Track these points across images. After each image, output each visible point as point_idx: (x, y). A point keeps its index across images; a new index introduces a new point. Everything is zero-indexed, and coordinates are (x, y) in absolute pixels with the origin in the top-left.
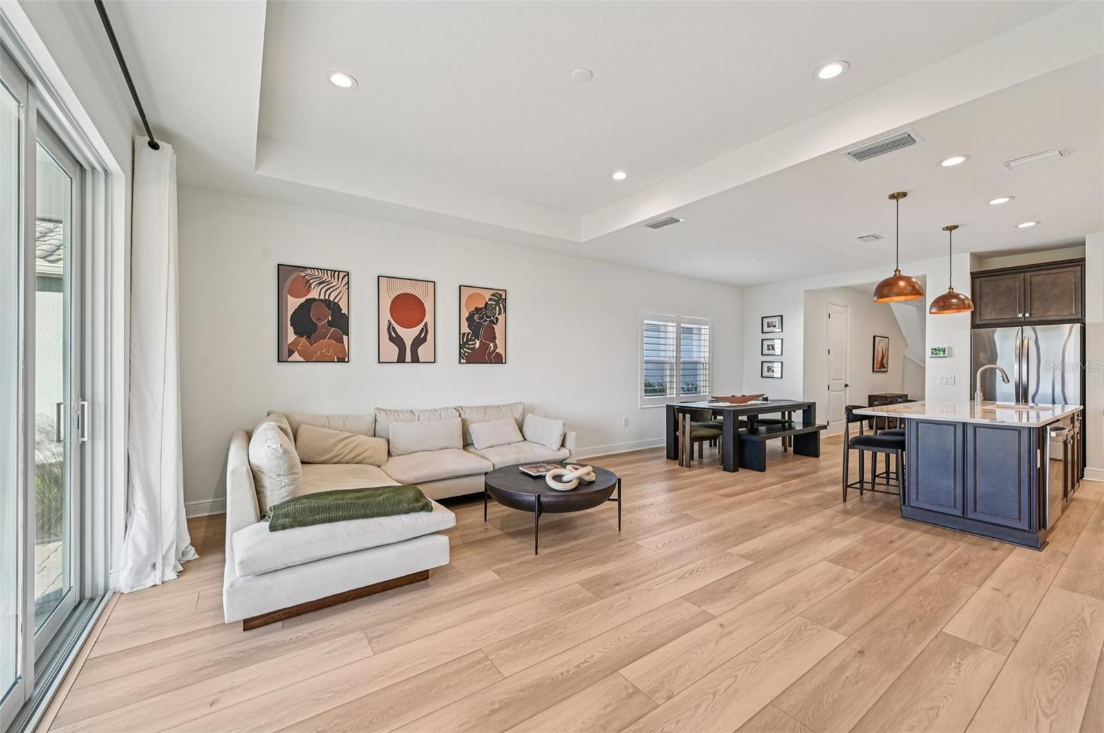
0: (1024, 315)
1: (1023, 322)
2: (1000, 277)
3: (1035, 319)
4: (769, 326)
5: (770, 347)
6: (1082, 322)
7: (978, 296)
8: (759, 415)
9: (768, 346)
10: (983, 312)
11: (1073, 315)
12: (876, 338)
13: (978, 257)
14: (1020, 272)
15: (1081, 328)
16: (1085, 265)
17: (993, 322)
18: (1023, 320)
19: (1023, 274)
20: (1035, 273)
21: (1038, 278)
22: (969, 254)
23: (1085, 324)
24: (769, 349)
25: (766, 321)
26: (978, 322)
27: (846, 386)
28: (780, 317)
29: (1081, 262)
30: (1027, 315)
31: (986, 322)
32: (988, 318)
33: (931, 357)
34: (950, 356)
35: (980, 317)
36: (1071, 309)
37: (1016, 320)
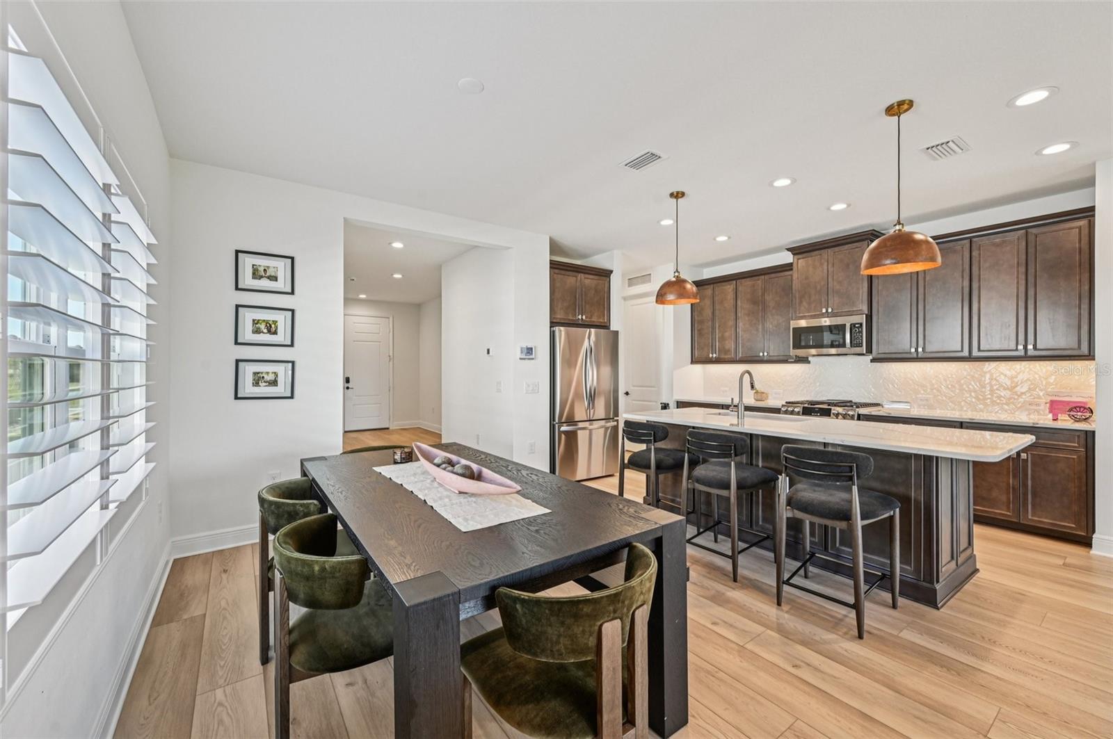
0: (582, 317)
2: (567, 273)
3: (587, 323)
4: (256, 277)
5: (262, 326)
7: (552, 289)
9: (257, 323)
11: (605, 322)
14: (579, 272)
17: (562, 321)
18: (581, 322)
20: (586, 276)
21: (588, 281)
22: (548, 237)
24: (256, 331)
25: (247, 260)
26: (552, 319)
28: (287, 260)
29: (609, 273)
31: (558, 321)
32: (559, 317)
33: (520, 359)
34: (536, 357)
35: (554, 314)
36: (604, 316)
37: (576, 322)
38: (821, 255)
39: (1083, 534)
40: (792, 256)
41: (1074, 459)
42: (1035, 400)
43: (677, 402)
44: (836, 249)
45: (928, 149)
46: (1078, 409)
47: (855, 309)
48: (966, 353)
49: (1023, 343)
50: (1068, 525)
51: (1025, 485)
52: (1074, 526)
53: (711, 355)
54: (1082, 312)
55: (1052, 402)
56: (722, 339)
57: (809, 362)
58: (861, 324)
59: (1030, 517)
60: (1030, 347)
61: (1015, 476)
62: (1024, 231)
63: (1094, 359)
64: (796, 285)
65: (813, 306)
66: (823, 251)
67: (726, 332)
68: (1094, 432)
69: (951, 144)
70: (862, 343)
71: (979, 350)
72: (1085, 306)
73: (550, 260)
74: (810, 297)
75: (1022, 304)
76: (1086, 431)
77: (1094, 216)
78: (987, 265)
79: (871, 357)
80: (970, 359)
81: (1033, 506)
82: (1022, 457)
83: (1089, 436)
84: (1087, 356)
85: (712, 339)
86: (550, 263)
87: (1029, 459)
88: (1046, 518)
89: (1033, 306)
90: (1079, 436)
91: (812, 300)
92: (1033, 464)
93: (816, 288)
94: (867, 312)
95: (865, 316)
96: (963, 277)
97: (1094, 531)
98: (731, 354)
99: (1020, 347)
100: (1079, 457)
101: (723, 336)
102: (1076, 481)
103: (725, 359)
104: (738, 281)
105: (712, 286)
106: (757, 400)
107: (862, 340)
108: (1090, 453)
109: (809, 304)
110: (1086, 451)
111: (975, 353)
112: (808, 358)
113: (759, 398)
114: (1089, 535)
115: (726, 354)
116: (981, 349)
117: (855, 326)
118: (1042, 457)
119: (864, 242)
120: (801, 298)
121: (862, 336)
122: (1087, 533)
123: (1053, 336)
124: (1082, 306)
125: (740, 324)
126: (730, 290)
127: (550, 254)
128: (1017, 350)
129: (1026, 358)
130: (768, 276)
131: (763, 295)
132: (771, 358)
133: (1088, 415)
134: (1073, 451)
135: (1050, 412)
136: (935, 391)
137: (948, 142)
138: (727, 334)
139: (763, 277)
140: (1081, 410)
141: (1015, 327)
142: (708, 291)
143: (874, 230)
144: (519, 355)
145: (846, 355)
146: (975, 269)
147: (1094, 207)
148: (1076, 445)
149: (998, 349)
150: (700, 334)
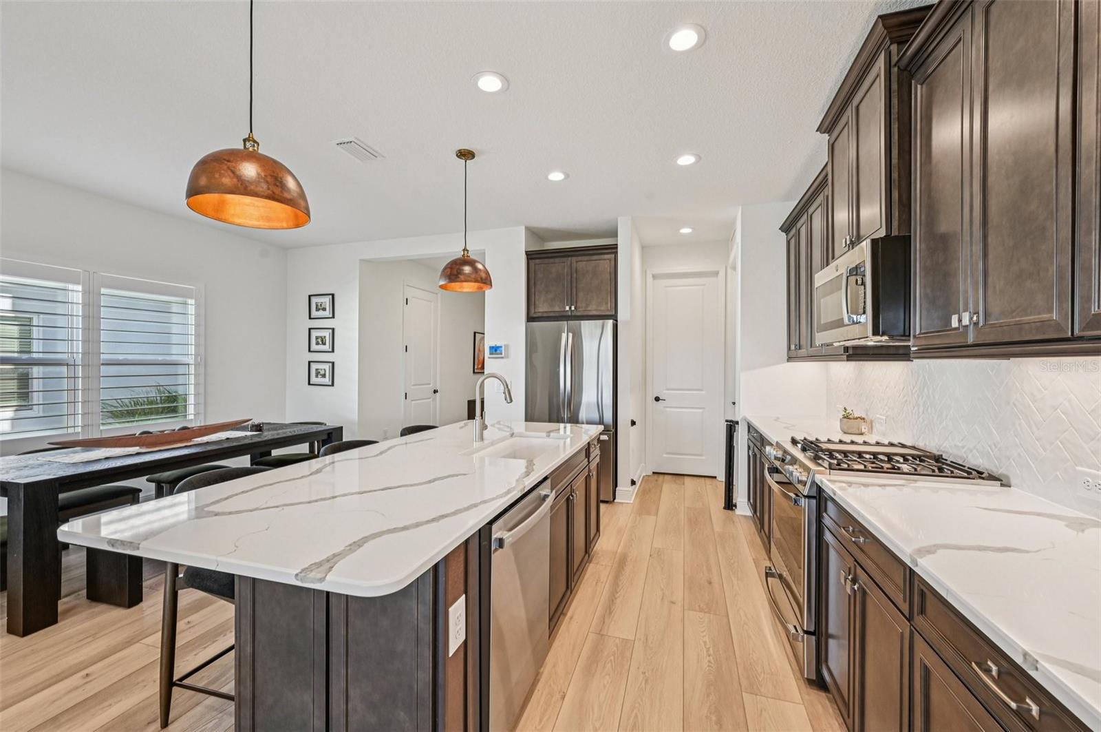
0: (570, 308)
1: (569, 316)
2: (552, 260)
3: (579, 314)
4: (318, 309)
5: (319, 340)
6: (614, 317)
7: (533, 282)
8: (272, 451)
9: (317, 338)
10: (537, 303)
11: (608, 310)
12: (477, 334)
13: (533, 233)
14: (569, 256)
15: (613, 324)
16: (617, 252)
17: (545, 315)
18: (570, 313)
19: (570, 259)
20: (580, 258)
21: (582, 264)
22: (524, 227)
23: (617, 321)
24: (317, 343)
25: (314, 300)
26: (532, 314)
27: (435, 392)
28: (331, 297)
29: (613, 249)
30: (573, 308)
31: (539, 315)
32: (541, 311)
33: (489, 358)
34: (507, 357)
35: (535, 308)
36: (607, 303)
37: (564, 314)
38: (848, 120)
53: (793, 347)
56: (801, 317)
58: (864, 267)
64: (831, 198)
70: (866, 312)
73: (526, 250)
85: (795, 319)
86: (526, 253)
91: (842, 224)
93: (845, 196)
95: (870, 242)
101: (801, 312)
104: (808, 213)
107: (865, 304)
109: (840, 232)
120: (835, 223)
121: (865, 296)
127: (526, 243)
144: (488, 354)
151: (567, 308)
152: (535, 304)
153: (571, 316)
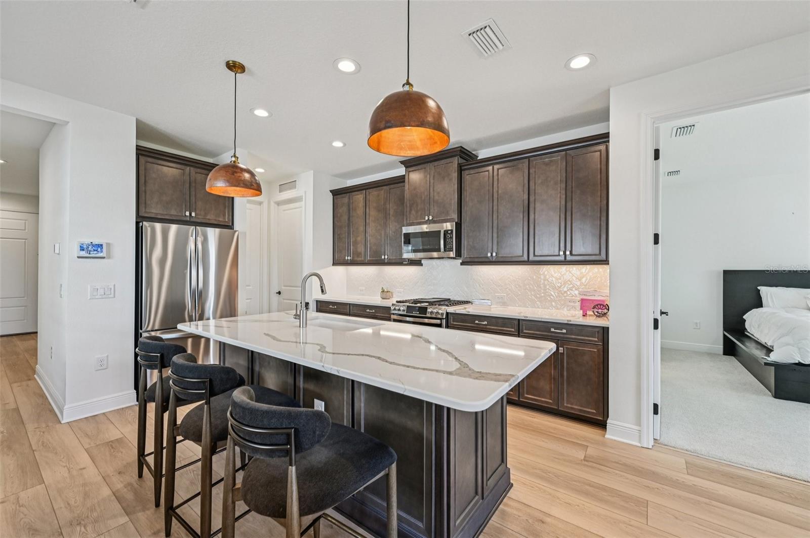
2: (167, 163)
3: (198, 221)
10: (148, 202)
11: (226, 221)
14: (187, 165)
17: (159, 216)
18: (192, 219)
20: (199, 170)
22: (135, 119)
26: (143, 213)
30: (193, 215)
31: (153, 216)
32: (153, 211)
33: (78, 257)
34: (109, 256)
35: (145, 208)
36: (224, 215)
37: (184, 219)
38: (425, 168)
39: (601, 419)
40: (404, 168)
41: (594, 351)
42: (573, 298)
43: (317, 301)
44: (436, 163)
45: (470, 35)
46: (599, 306)
47: (449, 218)
48: (525, 258)
49: (564, 250)
50: (590, 411)
51: (562, 376)
52: (594, 411)
53: (346, 258)
54: (602, 223)
55: (583, 301)
56: (355, 243)
57: (422, 265)
58: (452, 231)
59: (565, 405)
60: (568, 253)
61: (555, 369)
62: (564, 152)
63: (608, 264)
64: (407, 194)
65: (420, 213)
66: (426, 164)
67: (358, 236)
68: (608, 328)
69: (488, 29)
70: (452, 248)
71: (534, 255)
72: (604, 219)
73: (137, 146)
74: (417, 205)
75: (563, 216)
76: (603, 327)
77: (608, 141)
78: (540, 181)
79: (460, 261)
80: (528, 262)
81: (567, 394)
82: (560, 351)
83: (605, 331)
84: (605, 261)
85: (348, 243)
86: (137, 149)
87: (565, 353)
88: (576, 405)
89: (570, 218)
90: (598, 332)
91: (418, 208)
92: (568, 356)
93: (421, 197)
94: (457, 221)
95: (454, 223)
96: (524, 191)
97: (608, 417)
98: (361, 257)
99: (562, 253)
100: (598, 350)
101: (356, 240)
102: (596, 371)
103: (357, 261)
104: (367, 191)
105: (348, 194)
106: (383, 299)
107: (452, 245)
108: (606, 346)
109: (417, 212)
110: (603, 345)
111: (532, 258)
112: (421, 261)
113: (384, 296)
114: (605, 419)
115: (358, 256)
116: (536, 254)
117: (447, 232)
118: (573, 350)
119: (454, 158)
120: (411, 206)
121: (452, 242)
122: (603, 418)
123: (583, 243)
124: (602, 218)
125: (369, 230)
126: (362, 199)
127: (137, 138)
128: (559, 255)
129: (565, 262)
130: (388, 186)
131: (385, 204)
132: (391, 261)
133: (606, 311)
134: (595, 345)
135: (581, 309)
136: (507, 290)
137: (486, 27)
138: (359, 239)
139: (385, 187)
140: (601, 308)
141: (558, 235)
142: (345, 199)
143: (461, 147)
144: (76, 252)
145: (443, 258)
146: (532, 184)
147: (609, 133)
148: (596, 339)
149: (547, 254)
150: (340, 239)
151: (187, 214)
152: (145, 203)
153: (189, 221)
